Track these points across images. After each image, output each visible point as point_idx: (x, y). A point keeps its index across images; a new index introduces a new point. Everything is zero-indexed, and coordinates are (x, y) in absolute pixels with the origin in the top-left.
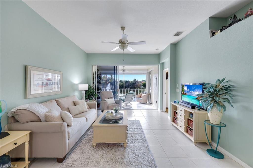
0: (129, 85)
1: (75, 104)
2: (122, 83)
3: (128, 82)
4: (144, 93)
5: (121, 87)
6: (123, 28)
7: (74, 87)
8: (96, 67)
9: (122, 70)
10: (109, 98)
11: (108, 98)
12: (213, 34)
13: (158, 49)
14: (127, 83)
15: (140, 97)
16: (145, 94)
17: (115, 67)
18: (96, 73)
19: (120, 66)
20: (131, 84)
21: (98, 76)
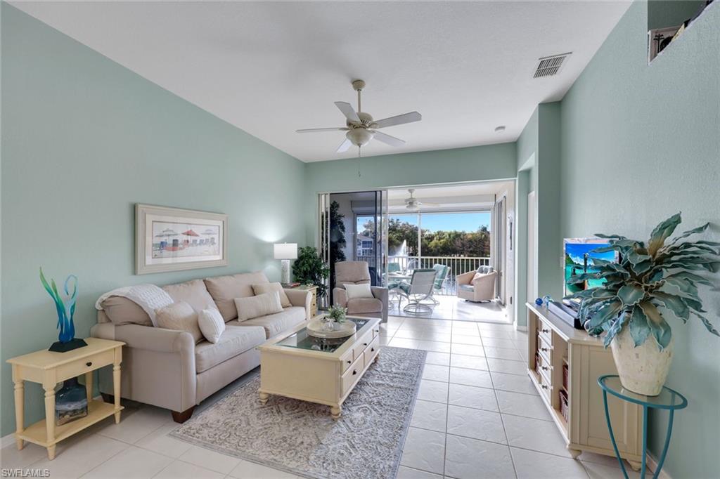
0: (463, 245)
1: (253, 291)
2: (442, 241)
3: (462, 237)
4: (484, 269)
5: (441, 251)
6: (358, 84)
7: (263, 251)
8: (328, 197)
9: (406, 200)
10: (356, 282)
11: (354, 280)
12: (662, 43)
13: (503, 128)
14: (460, 240)
15: (470, 283)
16: (486, 272)
17: (378, 193)
18: (327, 213)
19: (389, 191)
20: (470, 241)
21: (334, 221)
